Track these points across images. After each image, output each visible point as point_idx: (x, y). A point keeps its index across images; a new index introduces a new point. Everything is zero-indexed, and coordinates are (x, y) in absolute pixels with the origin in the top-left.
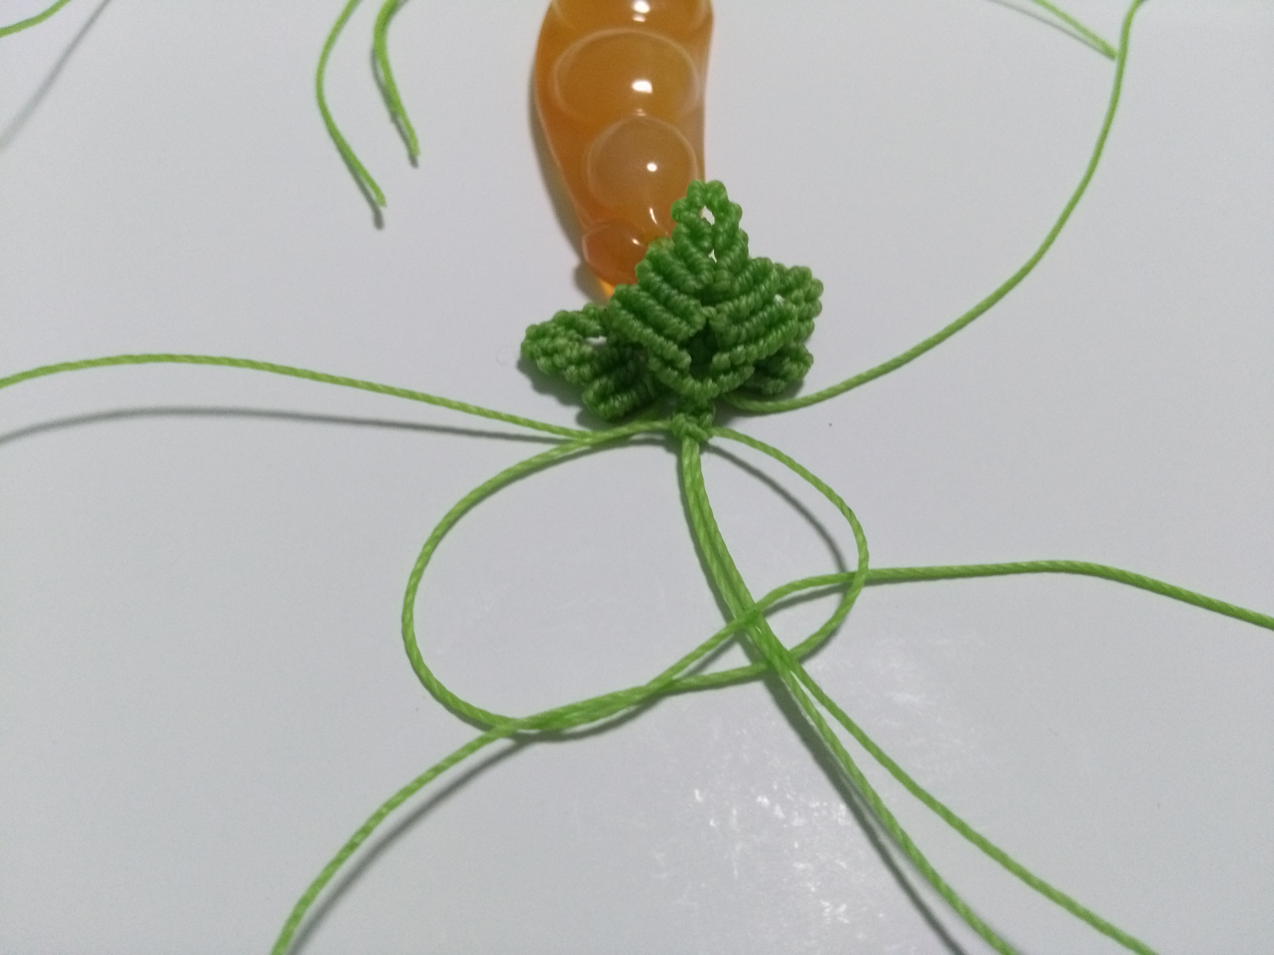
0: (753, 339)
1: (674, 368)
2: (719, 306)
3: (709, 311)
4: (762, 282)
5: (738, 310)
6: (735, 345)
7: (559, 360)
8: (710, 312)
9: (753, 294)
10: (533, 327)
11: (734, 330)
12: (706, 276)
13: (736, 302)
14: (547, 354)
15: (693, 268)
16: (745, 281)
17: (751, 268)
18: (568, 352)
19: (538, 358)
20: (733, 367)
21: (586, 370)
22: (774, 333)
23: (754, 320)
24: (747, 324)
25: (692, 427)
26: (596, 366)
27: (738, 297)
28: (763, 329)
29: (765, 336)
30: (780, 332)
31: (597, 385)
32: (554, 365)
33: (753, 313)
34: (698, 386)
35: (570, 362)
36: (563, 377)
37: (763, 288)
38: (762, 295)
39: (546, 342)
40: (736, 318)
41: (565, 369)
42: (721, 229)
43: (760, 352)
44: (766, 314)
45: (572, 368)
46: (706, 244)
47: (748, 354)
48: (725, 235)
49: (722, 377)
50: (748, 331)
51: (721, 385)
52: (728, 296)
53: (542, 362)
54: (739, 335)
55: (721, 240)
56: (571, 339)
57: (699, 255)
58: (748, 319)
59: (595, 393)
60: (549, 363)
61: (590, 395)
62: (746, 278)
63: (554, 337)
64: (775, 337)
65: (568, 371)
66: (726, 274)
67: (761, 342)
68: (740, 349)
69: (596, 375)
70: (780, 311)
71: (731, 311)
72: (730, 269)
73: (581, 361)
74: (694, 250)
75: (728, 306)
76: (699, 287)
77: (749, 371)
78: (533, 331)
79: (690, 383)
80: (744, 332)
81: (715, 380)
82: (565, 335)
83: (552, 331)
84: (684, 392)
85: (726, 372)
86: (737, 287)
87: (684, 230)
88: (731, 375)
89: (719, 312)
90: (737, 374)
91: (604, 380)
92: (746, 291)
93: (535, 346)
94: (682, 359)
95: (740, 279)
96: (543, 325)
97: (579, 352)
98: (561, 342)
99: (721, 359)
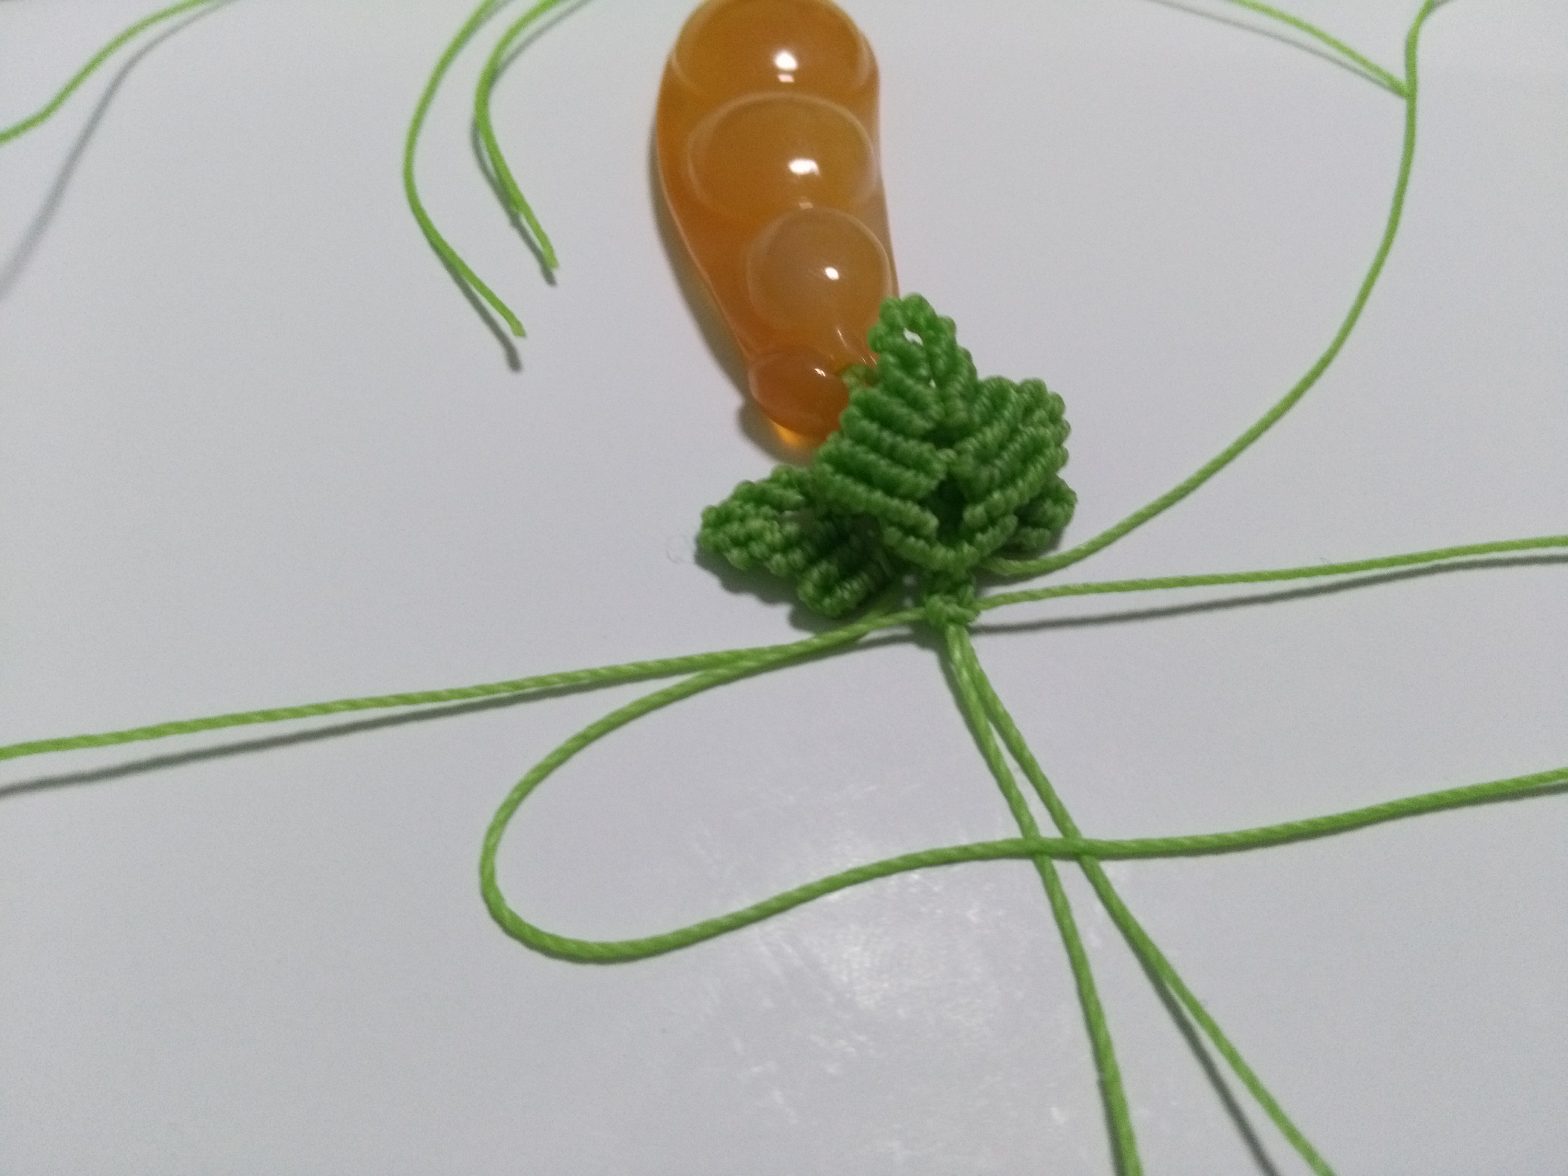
0: (1008, 480)
1: (918, 536)
2: (960, 445)
3: (948, 454)
4: (1003, 407)
5: (984, 446)
6: (989, 491)
7: (757, 549)
8: (948, 456)
9: (996, 423)
10: (711, 509)
11: (985, 473)
12: (935, 410)
13: (980, 436)
14: (741, 543)
15: (916, 404)
16: (983, 408)
17: (986, 392)
18: (768, 537)
19: (728, 551)
20: (992, 521)
21: (797, 556)
22: (1032, 468)
23: (1005, 455)
24: (998, 463)
25: (953, 609)
26: (809, 548)
27: (980, 430)
28: (1018, 466)
29: (1023, 473)
30: (1039, 467)
31: (815, 574)
32: (752, 557)
33: (1002, 447)
34: (951, 554)
35: (773, 549)
36: (766, 572)
37: (1007, 414)
38: (1008, 423)
39: (735, 528)
40: (984, 457)
41: (768, 559)
42: (938, 350)
43: (1021, 495)
44: (1017, 446)
45: (778, 557)
46: (924, 372)
47: (1008, 501)
48: (945, 357)
49: (979, 537)
50: (1001, 470)
51: (981, 547)
52: (966, 431)
53: (735, 555)
54: (992, 478)
55: (941, 364)
56: (766, 518)
57: (920, 387)
58: (998, 456)
59: (815, 586)
60: (745, 555)
61: (808, 588)
62: (985, 405)
63: (742, 519)
64: (1034, 473)
65: (773, 562)
66: (960, 404)
67: (1020, 483)
68: (996, 496)
69: (812, 562)
70: (1033, 439)
71: (975, 449)
72: (963, 396)
73: (787, 546)
74: (910, 382)
75: (971, 444)
76: (929, 425)
77: (1011, 521)
78: (713, 515)
79: (942, 554)
80: (996, 472)
81: (971, 542)
82: (757, 515)
83: (739, 511)
84: (936, 566)
85: (983, 529)
86: (977, 419)
87: (891, 359)
88: (991, 532)
89: (959, 453)
90: (997, 528)
91: (824, 566)
92: (987, 421)
93: (721, 535)
94: (926, 523)
95: (977, 407)
96: (725, 505)
97: (782, 535)
98: (755, 524)
99: (975, 513)
